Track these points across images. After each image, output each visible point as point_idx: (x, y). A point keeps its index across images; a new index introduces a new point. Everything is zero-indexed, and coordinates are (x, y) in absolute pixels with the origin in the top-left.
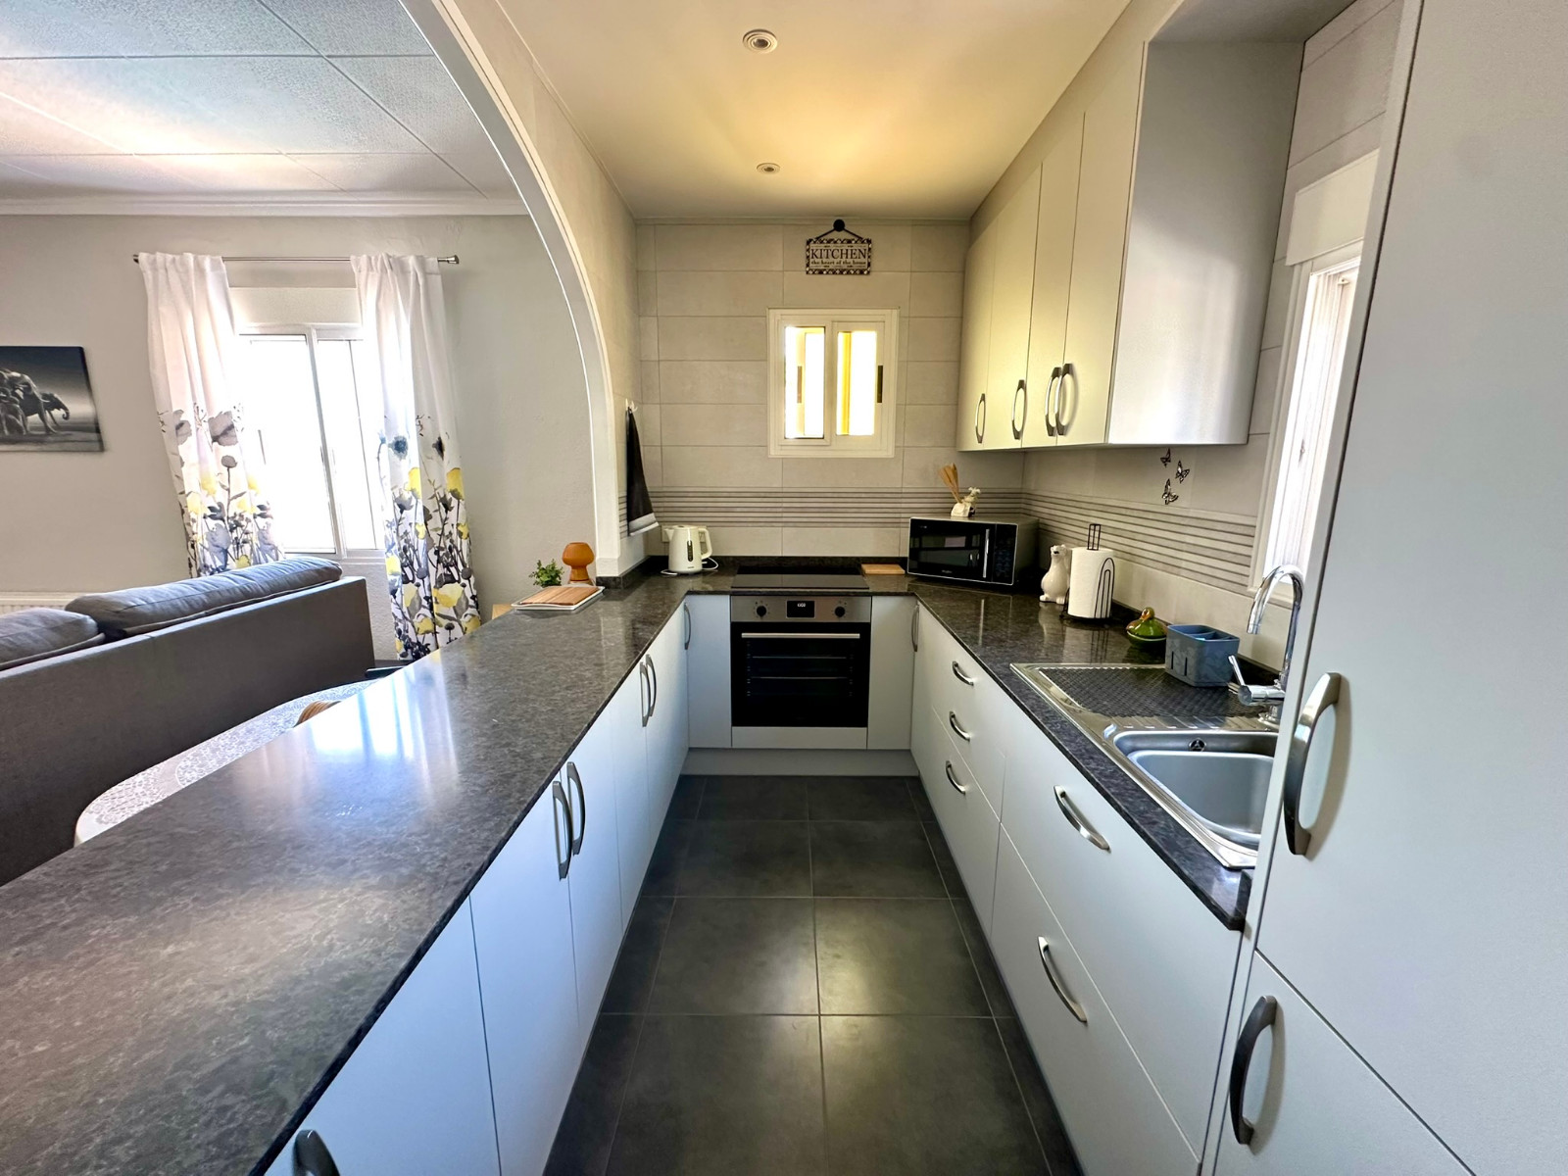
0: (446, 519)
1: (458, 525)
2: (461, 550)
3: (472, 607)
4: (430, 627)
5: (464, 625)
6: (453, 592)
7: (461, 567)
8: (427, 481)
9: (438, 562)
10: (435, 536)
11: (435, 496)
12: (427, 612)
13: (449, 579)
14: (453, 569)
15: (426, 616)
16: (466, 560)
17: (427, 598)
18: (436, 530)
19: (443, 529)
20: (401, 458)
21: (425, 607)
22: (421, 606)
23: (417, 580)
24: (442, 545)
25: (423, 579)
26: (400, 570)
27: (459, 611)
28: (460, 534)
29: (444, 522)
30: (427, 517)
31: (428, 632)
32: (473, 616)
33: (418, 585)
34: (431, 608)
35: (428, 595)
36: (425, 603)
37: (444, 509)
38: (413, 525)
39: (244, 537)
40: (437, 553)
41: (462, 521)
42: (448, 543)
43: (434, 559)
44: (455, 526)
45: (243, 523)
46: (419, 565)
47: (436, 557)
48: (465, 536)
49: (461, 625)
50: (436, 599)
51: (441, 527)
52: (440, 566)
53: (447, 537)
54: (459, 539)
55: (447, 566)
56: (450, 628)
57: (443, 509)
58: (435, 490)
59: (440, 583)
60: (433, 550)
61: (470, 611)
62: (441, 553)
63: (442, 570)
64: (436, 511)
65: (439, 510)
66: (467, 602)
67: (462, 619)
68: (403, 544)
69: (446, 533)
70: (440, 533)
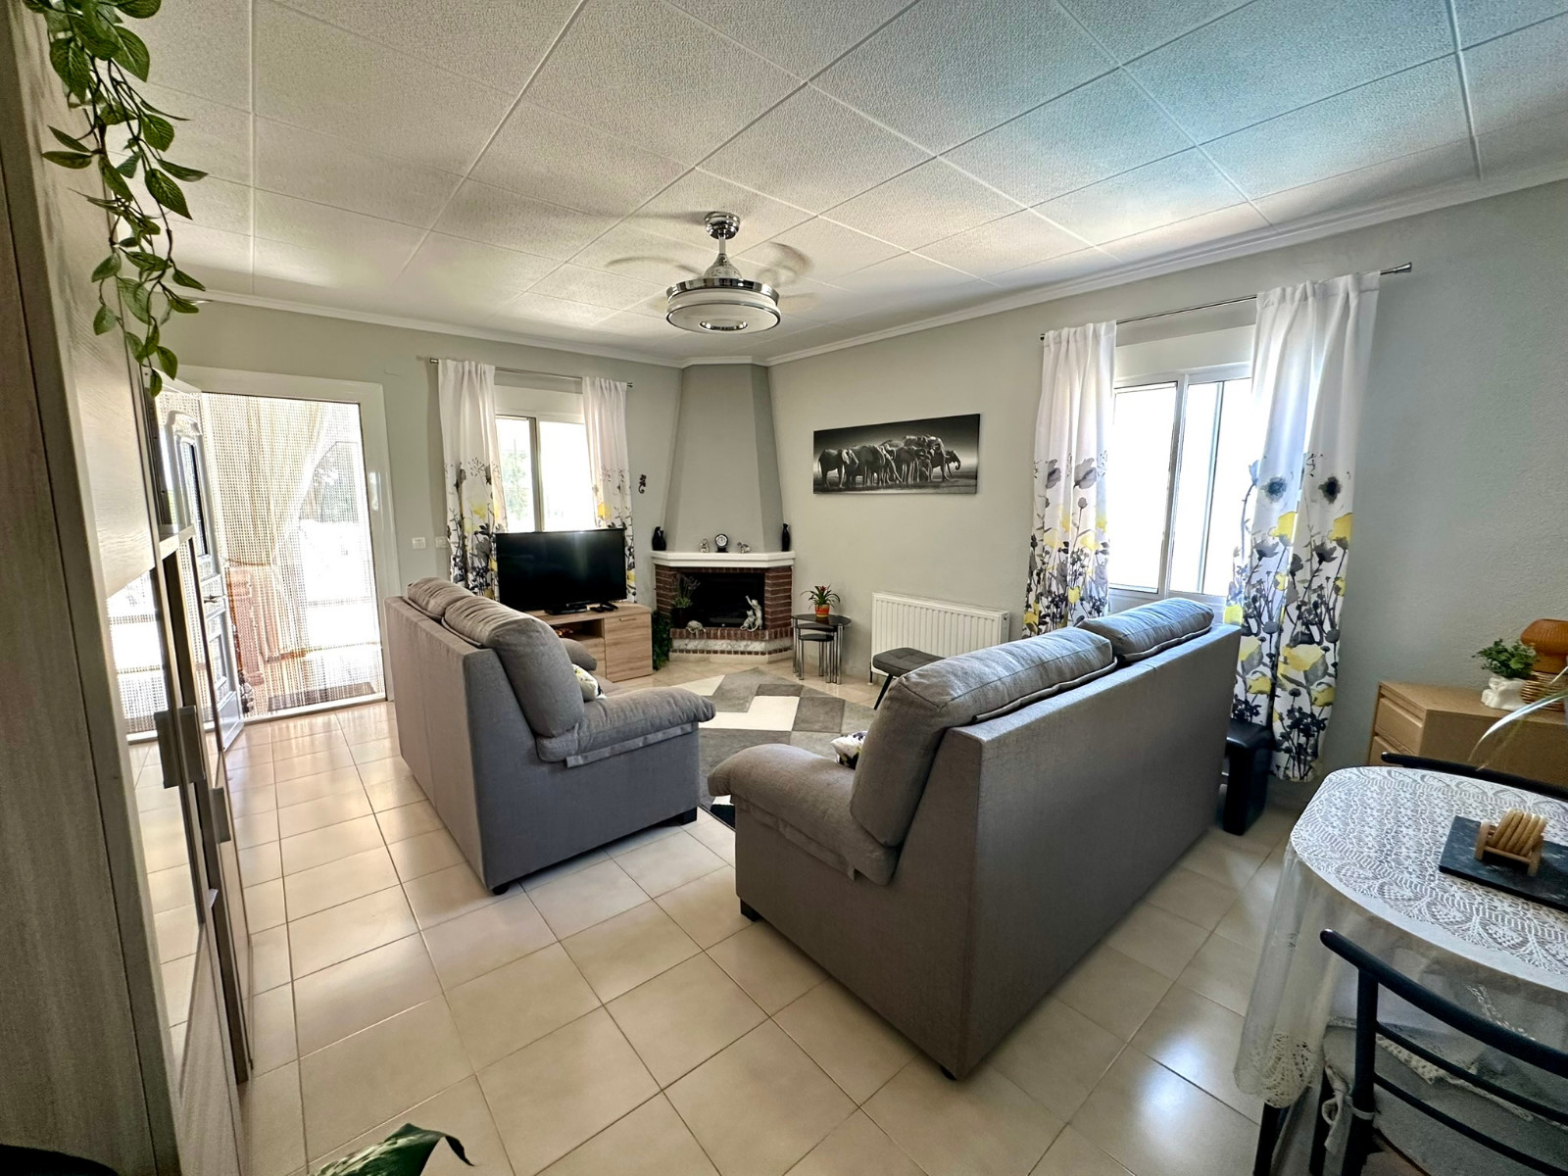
0: (1318, 570)
1: (1337, 579)
2: (1334, 609)
3: (1330, 675)
4: (1267, 688)
5: (1314, 694)
6: (1309, 654)
7: (1327, 627)
8: (1305, 525)
9: (1299, 618)
10: (1300, 588)
11: (1310, 543)
12: (1268, 672)
13: (1306, 638)
14: (1314, 630)
15: (1264, 675)
16: (1337, 620)
17: (1270, 656)
18: (1303, 581)
19: (1311, 581)
20: (1272, 500)
21: (1265, 665)
22: (1261, 662)
23: (1263, 634)
24: (1306, 600)
25: (1271, 634)
26: (1241, 620)
27: (1311, 677)
28: (1337, 589)
29: (1314, 573)
30: (1296, 565)
31: (1262, 693)
32: (1329, 685)
33: (1263, 640)
34: (1274, 667)
35: (1273, 652)
36: (1266, 660)
37: (1318, 559)
38: (1272, 575)
39: (1081, 570)
40: (1299, 608)
41: (1342, 574)
42: (1314, 598)
43: (1294, 614)
44: (1331, 581)
45: (1082, 557)
46: (1271, 618)
47: (1297, 612)
48: (1341, 593)
49: (1309, 694)
50: (1285, 658)
51: (1309, 579)
52: (1299, 623)
53: (1315, 591)
54: (1334, 595)
55: (1307, 624)
56: (1295, 694)
57: (1316, 559)
58: (1312, 536)
59: (1295, 641)
60: (1295, 604)
61: (1327, 679)
62: (1303, 608)
63: (1300, 628)
64: (1308, 561)
65: (1311, 559)
66: (1327, 668)
67: (1313, 687)
68: (1253, 593)
69: (1314, 586)
70: (1306, 585)
